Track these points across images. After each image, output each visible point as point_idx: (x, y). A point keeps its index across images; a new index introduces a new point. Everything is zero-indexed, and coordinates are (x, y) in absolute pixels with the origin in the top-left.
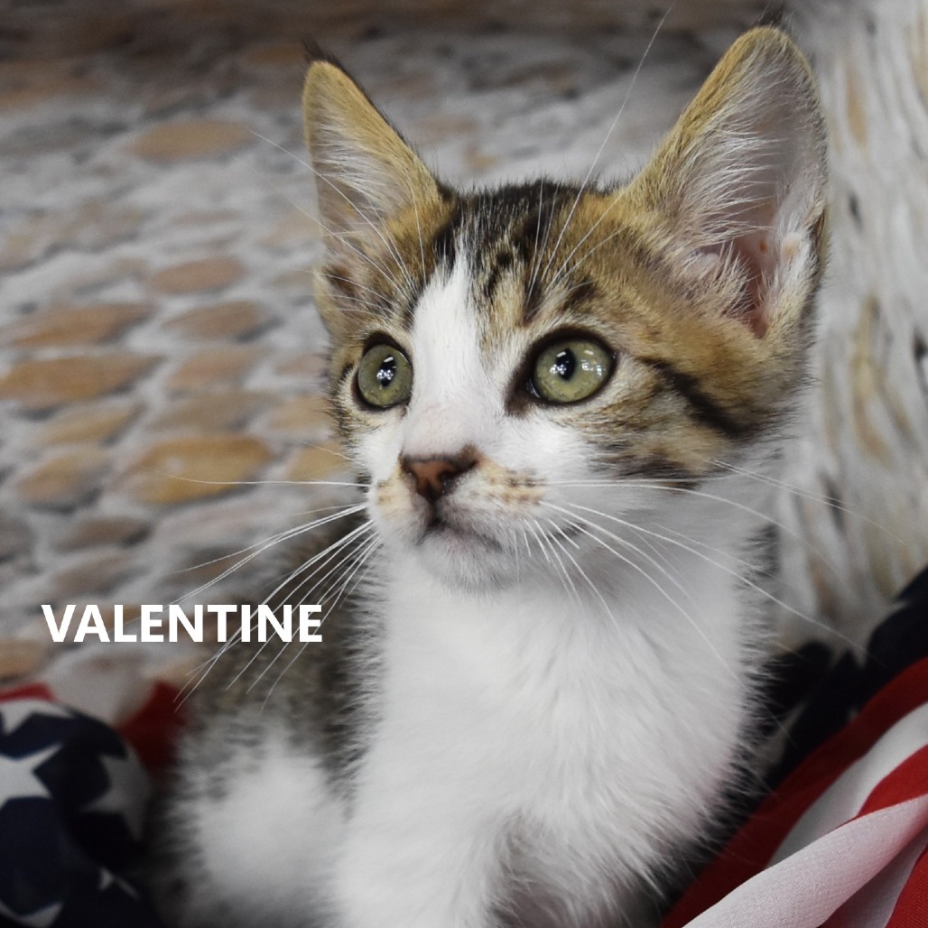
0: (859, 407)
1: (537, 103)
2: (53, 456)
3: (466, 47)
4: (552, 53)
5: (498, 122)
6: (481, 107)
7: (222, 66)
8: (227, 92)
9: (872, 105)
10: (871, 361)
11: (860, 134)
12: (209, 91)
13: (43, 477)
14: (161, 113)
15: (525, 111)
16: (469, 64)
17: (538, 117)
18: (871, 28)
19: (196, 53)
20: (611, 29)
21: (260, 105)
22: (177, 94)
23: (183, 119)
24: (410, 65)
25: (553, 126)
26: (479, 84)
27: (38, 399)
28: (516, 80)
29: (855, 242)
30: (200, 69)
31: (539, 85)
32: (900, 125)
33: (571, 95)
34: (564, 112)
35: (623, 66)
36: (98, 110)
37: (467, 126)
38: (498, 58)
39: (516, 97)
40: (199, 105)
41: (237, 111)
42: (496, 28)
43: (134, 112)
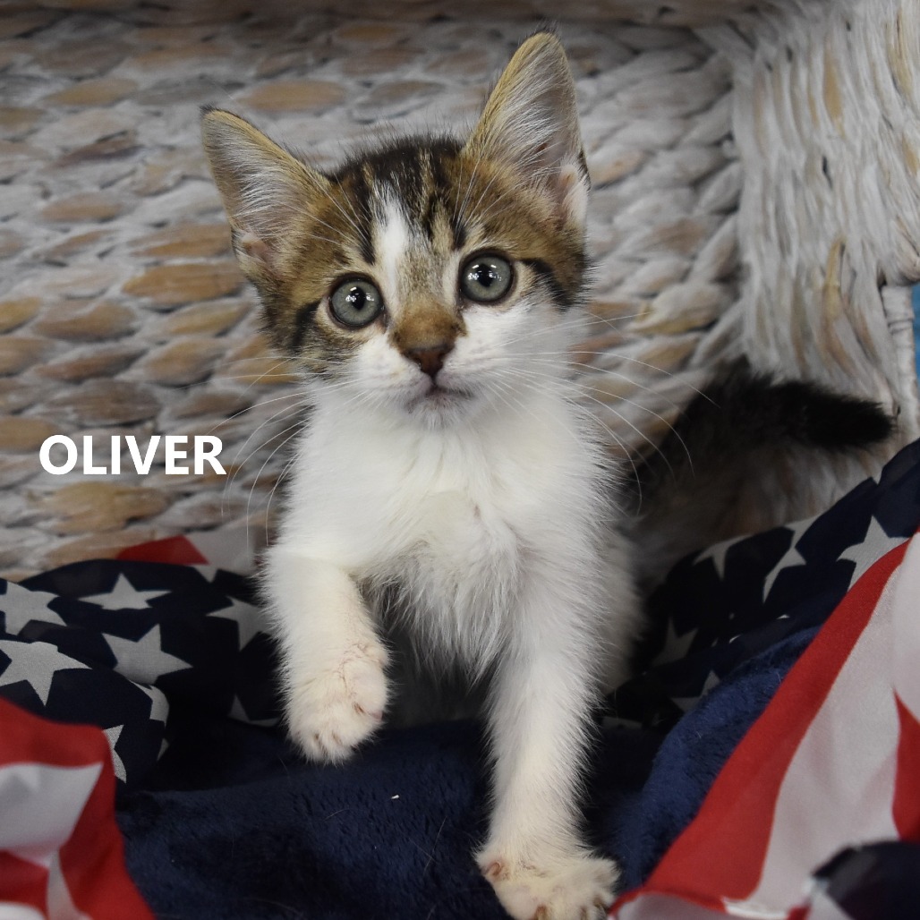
0: (826, 326)
2: (176, 342)
7: (321, 39)
9: (847, 87)
10: (839, 290)
11: (835, 110)
12: (310, 59)
13: (167, 359)
14: (269, 75)
18: (849, 26)
19: (300, 28)
20: (628, 23)
21: (349, 72)
22: (286, 60)
23: (288, 79)
24: (466, 45)
27: (166, 298)
29: (827, 196)
32: (871, 102)
33: (593, 73)
34: (587, 86)
35: (636, 52)
36: (222, 70)
40: (303, 69)
41: (330, 75)
43: (249, 73)
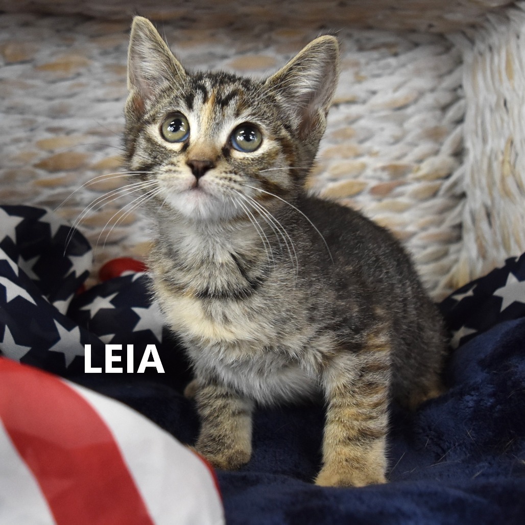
0: (503, 179)
1: (383, 57)
3: (357, 34)
4: (391, 39)
5: (367, 64)
6: (362, 58)
7: (266, 36)
8: (267, 46)
9: (516, 66)
10: (509, 162)
11: (510, 76)
12: (261, 45)
14: (241, 52)
15: (378, 60)
16: (358, 41)
17: (382, 63)
18: (518, 37)
19: (257, 30)
20: (413, 31)
21: (279, 51)
22: (249, 46)
23: (250, 55)
25: (388, 66)
26: (361, 49)
28: (375, 48)
29: (505, 117)
30: (258, 37)
31: (384, 50)
33: (396, 55)
34: (392, 61)
35: (416, 45)
37: (356, 64)
38: (369, 39)
39: (375, 54)
40: (256, 50)
42: (369, 28)
43: (232, 51)
